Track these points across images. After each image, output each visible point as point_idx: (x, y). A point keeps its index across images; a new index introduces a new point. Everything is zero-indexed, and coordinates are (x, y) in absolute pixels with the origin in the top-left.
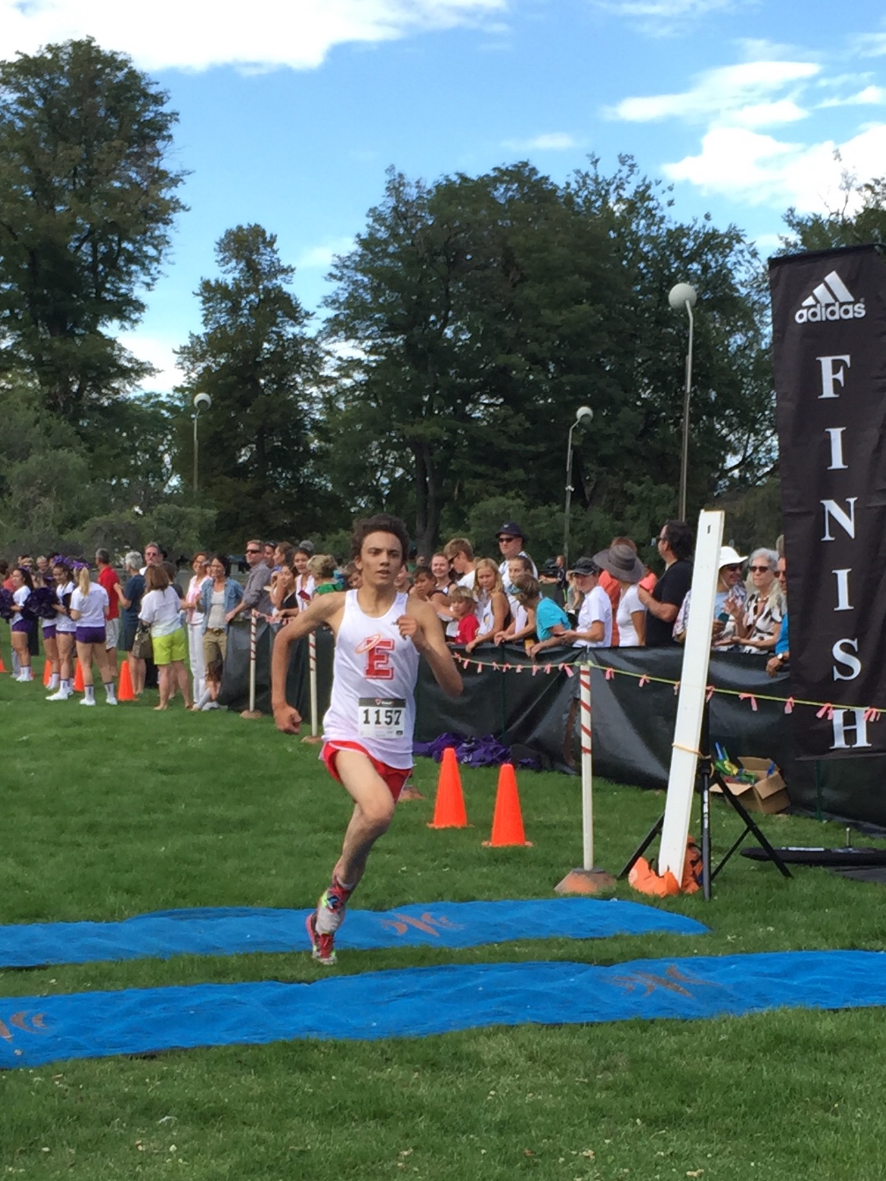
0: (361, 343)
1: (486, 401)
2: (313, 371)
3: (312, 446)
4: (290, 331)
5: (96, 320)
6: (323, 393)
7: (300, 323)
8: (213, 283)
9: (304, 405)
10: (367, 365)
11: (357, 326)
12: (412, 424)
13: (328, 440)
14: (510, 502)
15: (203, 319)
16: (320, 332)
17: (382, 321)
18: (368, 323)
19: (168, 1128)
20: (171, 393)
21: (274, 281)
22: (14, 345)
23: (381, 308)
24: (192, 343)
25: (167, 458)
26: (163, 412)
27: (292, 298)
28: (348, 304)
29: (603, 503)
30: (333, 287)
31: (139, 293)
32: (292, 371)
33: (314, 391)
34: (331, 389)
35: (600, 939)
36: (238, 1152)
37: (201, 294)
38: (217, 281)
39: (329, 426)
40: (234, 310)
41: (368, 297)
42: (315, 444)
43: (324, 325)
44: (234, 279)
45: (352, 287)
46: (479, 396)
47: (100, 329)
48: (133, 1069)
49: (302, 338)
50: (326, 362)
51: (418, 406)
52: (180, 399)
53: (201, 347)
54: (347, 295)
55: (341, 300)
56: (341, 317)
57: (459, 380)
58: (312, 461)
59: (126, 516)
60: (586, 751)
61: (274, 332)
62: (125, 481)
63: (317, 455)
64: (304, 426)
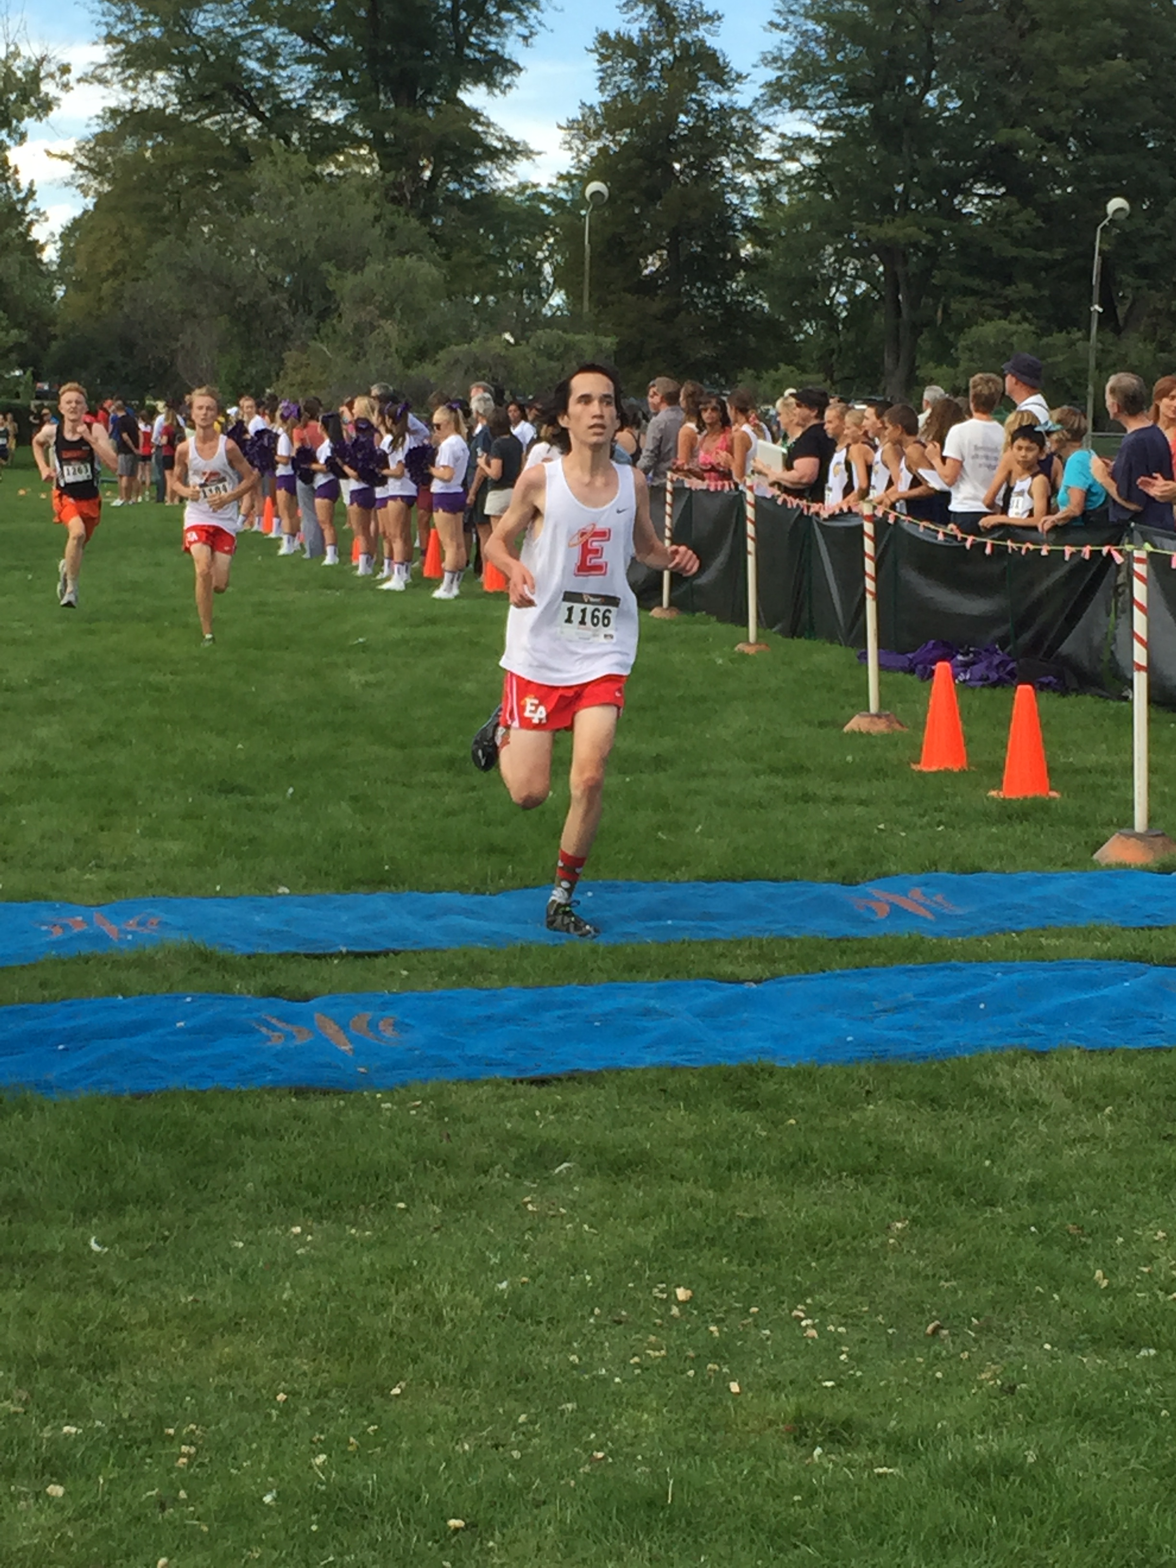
0: (812, 114)
1: (982, 192)
2: (746, 153)
3: (743, 253)
4: (716, 98)
5: (456, 84)
6: (759, 181)
7: (729, 88)
8: (612, 35)
9: (734, 199)
10: (820, 144)
11: (807, 92)
12: (880, 223)
13: (766, 245)
14: (1013, 327)
15: (597, 83)
16: (756, 100)
17: (841, 84)
18: (822, 87)
19: (565, 1180)
20: (554, 181)
21: (695, 33)
22: (346, 117)
23: (839, 67)
24: (583, 116)
25: (547, 268)
26: (543, 207)
27: (719, 54)
28: (795, 63)
29: (1142, 328)
30: (774, 40)
31: (513, 49)
32: (714, 153)
33: (746, 179)
34: (771, 176)
35: (1160, 928)
36: (664, 1217)
37: (596, 51)
38: (618, 33)
39: (768, 226)
40: (641, 71)
41: (822, 53)
42: (746, 251)
43: (762, 91)
45: (800, 39)
46: (972, 185)
47: (462, 95)
48: (516, 1097)
49: (731, 107)
50: (763, 141)
51: (887, 201)
52: (566, 190)
53: (595, 121)
54: (793, 50)
55: (785, 57)
56: (785, 80)
57: (944, 163)
58: (742, 273)
59: (494, 345)
60: (1140, 668)
61: (693, 100)
62: (491, 298)
63: (751, 265)
64: (733, 227)
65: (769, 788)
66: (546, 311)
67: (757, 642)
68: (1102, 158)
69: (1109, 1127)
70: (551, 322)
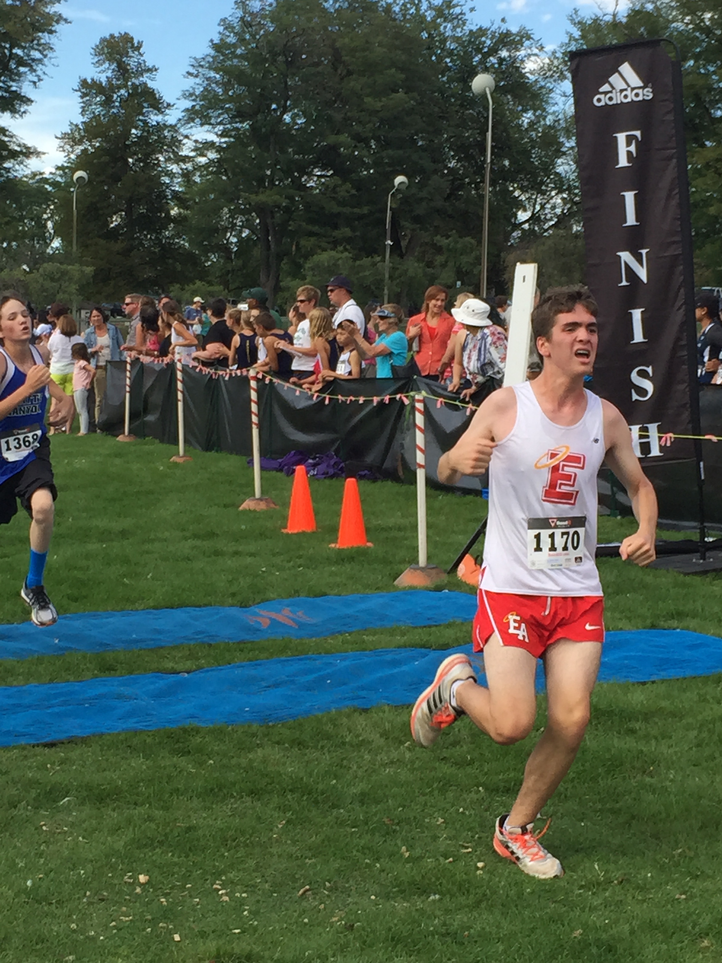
0: (214, 128)
1: (319, 173)
2: (173, 152)
3: (173, 213)
4: (154, 118)
6: (182, 169)
7: (162, 113)
8: (89, 81)
9: (166, 180)
10: (219, 146)
11: (211, 114)
12: (257, 193)
13: (187, 208)
14: (340, 255)
15: (80, 110)
16: (180, 120)
17: (231, 110)
18: (220, 111)
19: (67, 809)
20: (53, 171)
21: (141, 79)
23: (231, 99)
24: (71, 130)
25: (50, 224)
26: (47, 186)
27: (156, 92)
28: (203, 97)
29: (416, 254)
30: (190, 83)
31: (26, 90)
32: (154, 152)
33: (174, 168)
34: (189, 166)
35: (436, 626)
37: (80, 90)
38: (93, 80)
39: (187, 196)
40: (108, 103)
41: (220, 91)
42: (174, 212)
43: (183, 114)
44: (107, 77)
45: (206, 82)
46: (312, 170)
48: (35, 756)
49: (164, 124)
50: (184, 144)
51: (261, 180)
52: (61, 176)
53: (79, 134)
54: (202, 89)
55: (197, 93)
56: (197, 107)
57: (296, 157)
58: (172, 225)
59: (17, 274)
60: (420, 466)
61: (141, 120)
62: (14, 243)
63: (176, 220)
64: (165, 197)
65: (194, 547)
66: (49, 251)
67: (184, 456)
68: (390, 152)
69: (408, 755)
70: (52, 258)
